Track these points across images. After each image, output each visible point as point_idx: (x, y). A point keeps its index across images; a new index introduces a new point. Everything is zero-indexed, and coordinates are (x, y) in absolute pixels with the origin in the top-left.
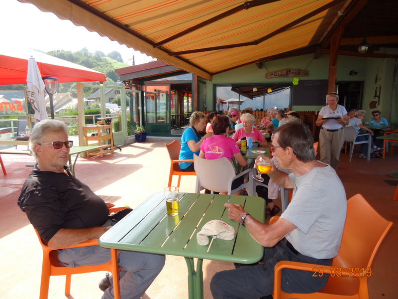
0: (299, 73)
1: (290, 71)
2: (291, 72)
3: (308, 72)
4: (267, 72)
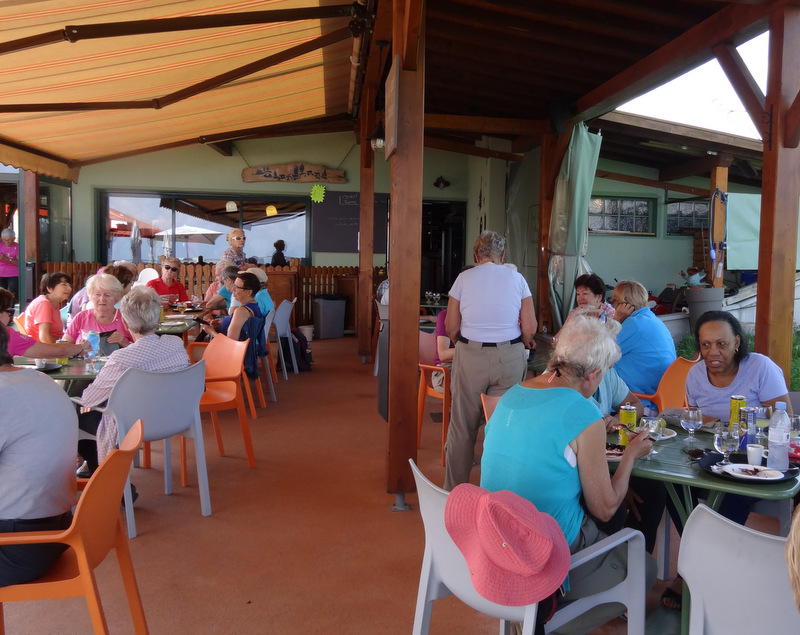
0: (325, 174)
1: (302, 168)
2: (305, 171)
3: (345, 173)
4: (245, 166)
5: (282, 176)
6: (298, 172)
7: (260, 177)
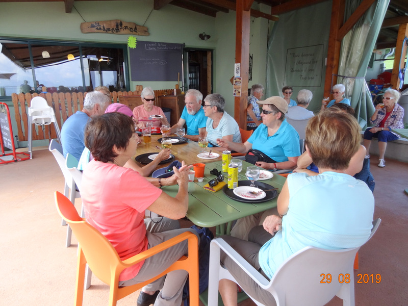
0: (136, 29)
1: (121, 24)
2: (123, 26)
3: (148, 29)
5: (109, 29)
6: (118, 27)
7: (94, 29)
